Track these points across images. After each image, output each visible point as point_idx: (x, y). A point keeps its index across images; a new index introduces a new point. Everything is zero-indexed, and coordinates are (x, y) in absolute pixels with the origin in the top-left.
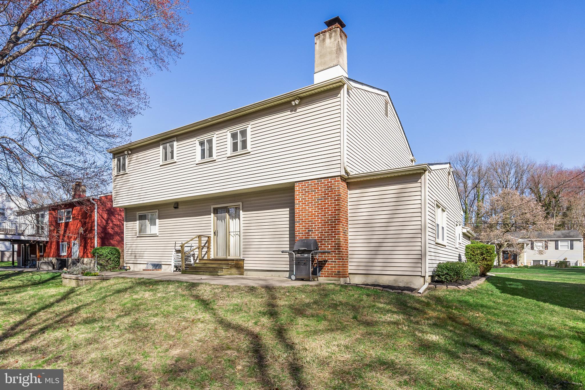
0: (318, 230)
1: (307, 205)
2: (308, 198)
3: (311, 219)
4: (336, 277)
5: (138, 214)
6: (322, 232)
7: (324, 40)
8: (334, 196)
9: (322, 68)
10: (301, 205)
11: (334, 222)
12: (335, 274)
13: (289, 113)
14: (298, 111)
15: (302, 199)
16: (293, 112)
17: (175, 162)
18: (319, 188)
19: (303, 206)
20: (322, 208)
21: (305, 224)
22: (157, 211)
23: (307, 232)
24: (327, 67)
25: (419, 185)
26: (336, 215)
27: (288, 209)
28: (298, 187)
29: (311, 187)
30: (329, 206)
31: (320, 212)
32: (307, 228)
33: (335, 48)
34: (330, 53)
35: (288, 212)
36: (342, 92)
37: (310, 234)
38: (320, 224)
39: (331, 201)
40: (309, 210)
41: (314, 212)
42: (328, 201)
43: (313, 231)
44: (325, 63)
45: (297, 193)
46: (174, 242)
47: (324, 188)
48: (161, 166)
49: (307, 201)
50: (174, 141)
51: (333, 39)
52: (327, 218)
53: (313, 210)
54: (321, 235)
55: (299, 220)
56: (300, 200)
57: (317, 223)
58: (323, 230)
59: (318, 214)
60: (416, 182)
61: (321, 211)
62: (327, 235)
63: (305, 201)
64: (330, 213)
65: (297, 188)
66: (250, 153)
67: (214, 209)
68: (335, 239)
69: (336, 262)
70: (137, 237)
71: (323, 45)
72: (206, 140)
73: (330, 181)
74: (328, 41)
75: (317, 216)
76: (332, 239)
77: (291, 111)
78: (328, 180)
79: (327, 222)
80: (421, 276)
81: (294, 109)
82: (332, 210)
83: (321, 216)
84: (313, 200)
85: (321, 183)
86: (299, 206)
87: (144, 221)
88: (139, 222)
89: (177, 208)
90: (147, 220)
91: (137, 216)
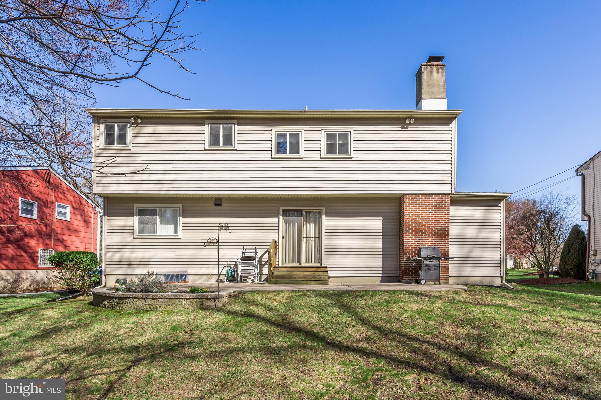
0: (428, 239)
1: (417, 217)
2: (419, 210)
3: (422, 229)
4: (445, 280)
5: (136, 207)
6: (433, 241)
7: (431, 72)
8: (444, 210)
9: (430, 97)
10: (411, 215)
11: (444, 233)
12: (444, 278)
13: (400, 129)
14: (409, 129)
15: (412, 210)
16: (404, 129)
17: (236, 150)
18: (429, 202)
19: (413, 217)
20: (433, 221)
21: (415, 233)
22: (181, 206)
23: (417, 240)
24: (435, 97)
25: (499, 208)
26: (446, 227)
27: (382, 218)
28: (408, 199)
29: (422, 200)
30: (439, 218)
31: (430, 223)
32: (417, 237)
33: (443, 83)
34: (438, 86)
35: (381, 221)
36: (453, 122)
37: (420, 242)
38: (430, 234)
39: (441, 214)
40: (419, 221)
41: (425, 223)
42: (438, 214)
43: (423, 240)
44: (432, 93)
45: (406, 204)
46: (242, 247)
47: (434, 202)
48: (205, 150)
49: (417, 213)
50: (234, 123)
51: (440, 75)
52: (437, 229)
53: (423, 221)
54: (431, 243)
55: (408, 229)
56: (411, 211)
57: (428, 233)
58: (433, 239)
59: (428, 225)
60: (497, 205)
61: (432, 223)
62: (437, 244)
63: (415, 213)
64: (440, 225)
65: (406, 200)
66: (352, 158)
67: (284, 211)
68: (444, 248)
69: (445, 267)
70: (134, 238)
71: (431, 76)
72: (288, 133)
73: (440, 197)
74: (435, 74)
75: (427, 227)
76: (442, 248)
77: (402, 128)
78: (439, 196)
79: (437, 233)
80: (500, 277)
81: (405, 126)
82: (442, 222)
83: (431, 227)
84: (424, 213)
85: (431, 198)
86: (409, 217)
87: (151, 218)
88: (139, 219)
89: (220, 205)
90: (158, 217)
91: (136, 210)
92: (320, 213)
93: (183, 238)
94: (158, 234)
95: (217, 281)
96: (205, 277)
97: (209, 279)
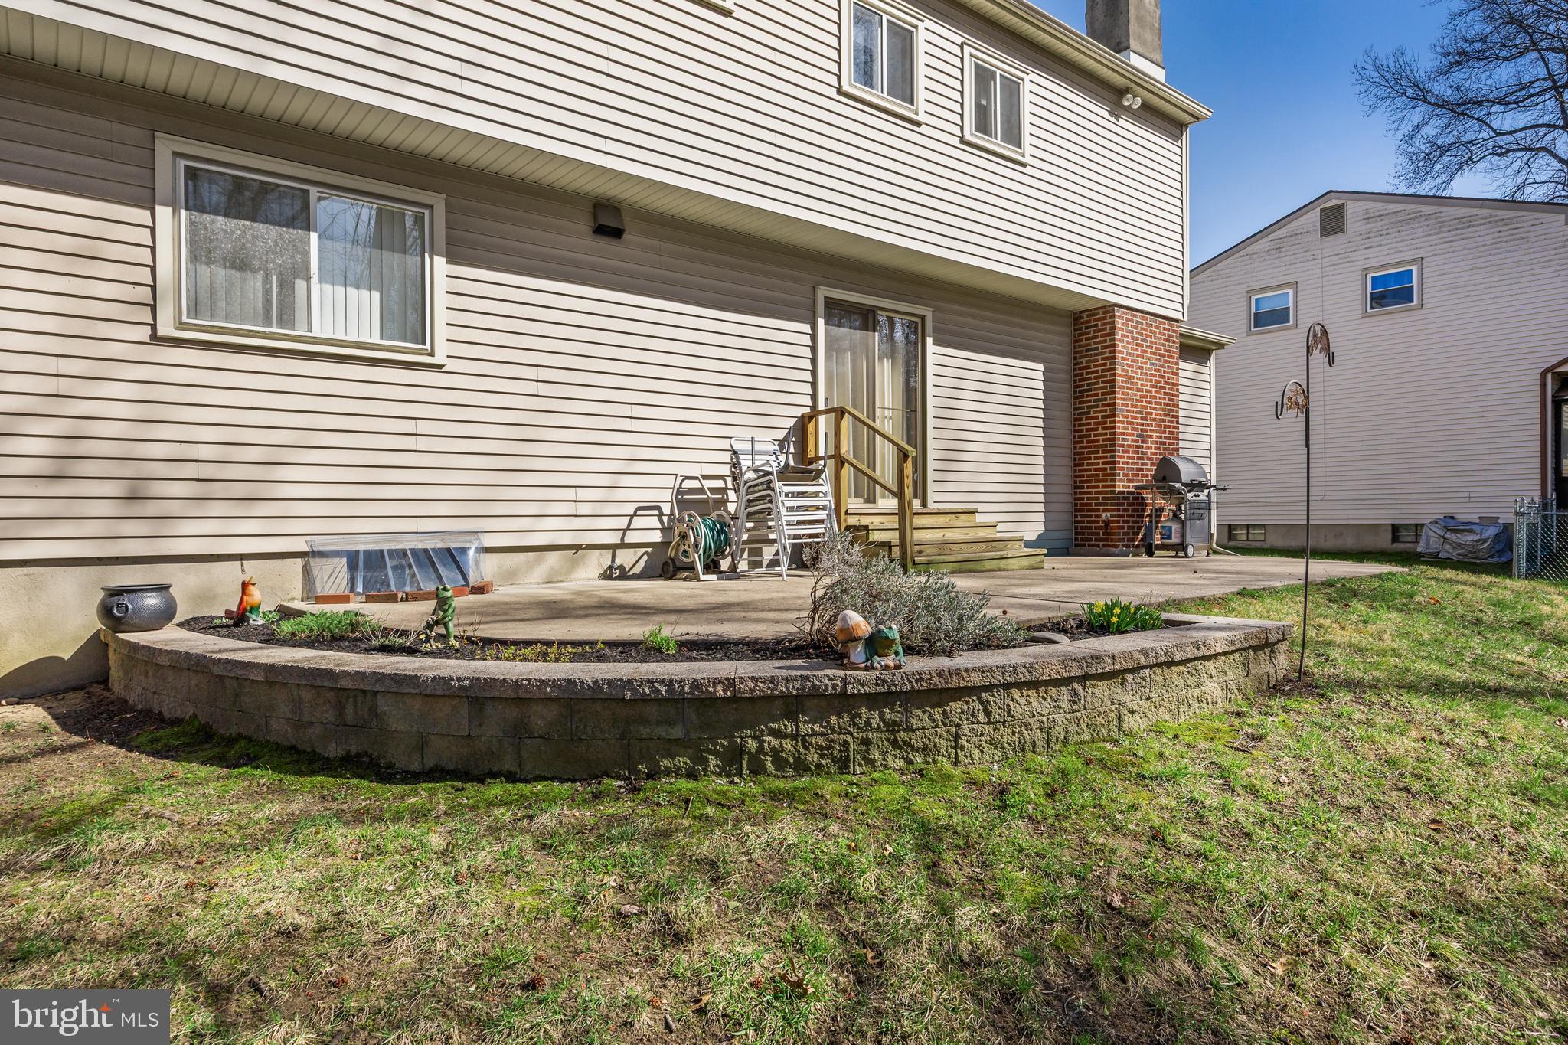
0: (1152, 437)
1: (1135, 372)
2: (1137, 355)
3: (1141, 406)
6: (1157, 443)
8: (1172, 363)
9: (1142, 51)
11: (1172, 422)
13: (1106, 114)
14: (1122, 121)
15: (1127, 353)
17: (728, 13)
19: (1128, 371)
20: (1157, 387)
21: (1132, 417)
23: (1135, 437)
24: (1148, 55)
25: (1208, 371)
26: (1174, 405)
27: (1041, 367)
28: (1120, 321)
29: (1141, 329)
30: (1165, 383)
31: (1153, 394)
32: (1135, 429)
34: (1151, 27)
35: (1042, 376)
37: (1140, 443)
38: (1154, 424)
39: (1168, 373)
40: (1138, 385)
41: (1146, 391)
42: (1164, 372)
43: (1143, 436)
44: (1145, 43)
45: (1118, 334)
47: (1158, 338)
49: (1135, 361)
52: (1162, 410)
53: (1143, 385)
54: (1155, 448)
56: (1125, 355)
57: (1150, 419)
58: (1158, 437)
59: (1150, 397)
60: (1205, 363)
61: (1155, 392)
63: (1132, 361)
64: (1166, 401)
66: (1024, 165)
72: (885, 18)
73: (1167, 326)
75: (1150, 402)
77: (1111, 113)
81: (1118, 109)
82: (1170, 394)
83: (1155, 403)
84: (1145, 363)
86: (1123, 371)
87: (265, 234)
88: (193, 226)
89: (616, 233)
90: (314, 237)
91: (168, 171)
92: (916, 329)
93: (451, 365)
94: (316, 332)
95: (607, 576)
96: (553, 557)
97: (573, 565)
